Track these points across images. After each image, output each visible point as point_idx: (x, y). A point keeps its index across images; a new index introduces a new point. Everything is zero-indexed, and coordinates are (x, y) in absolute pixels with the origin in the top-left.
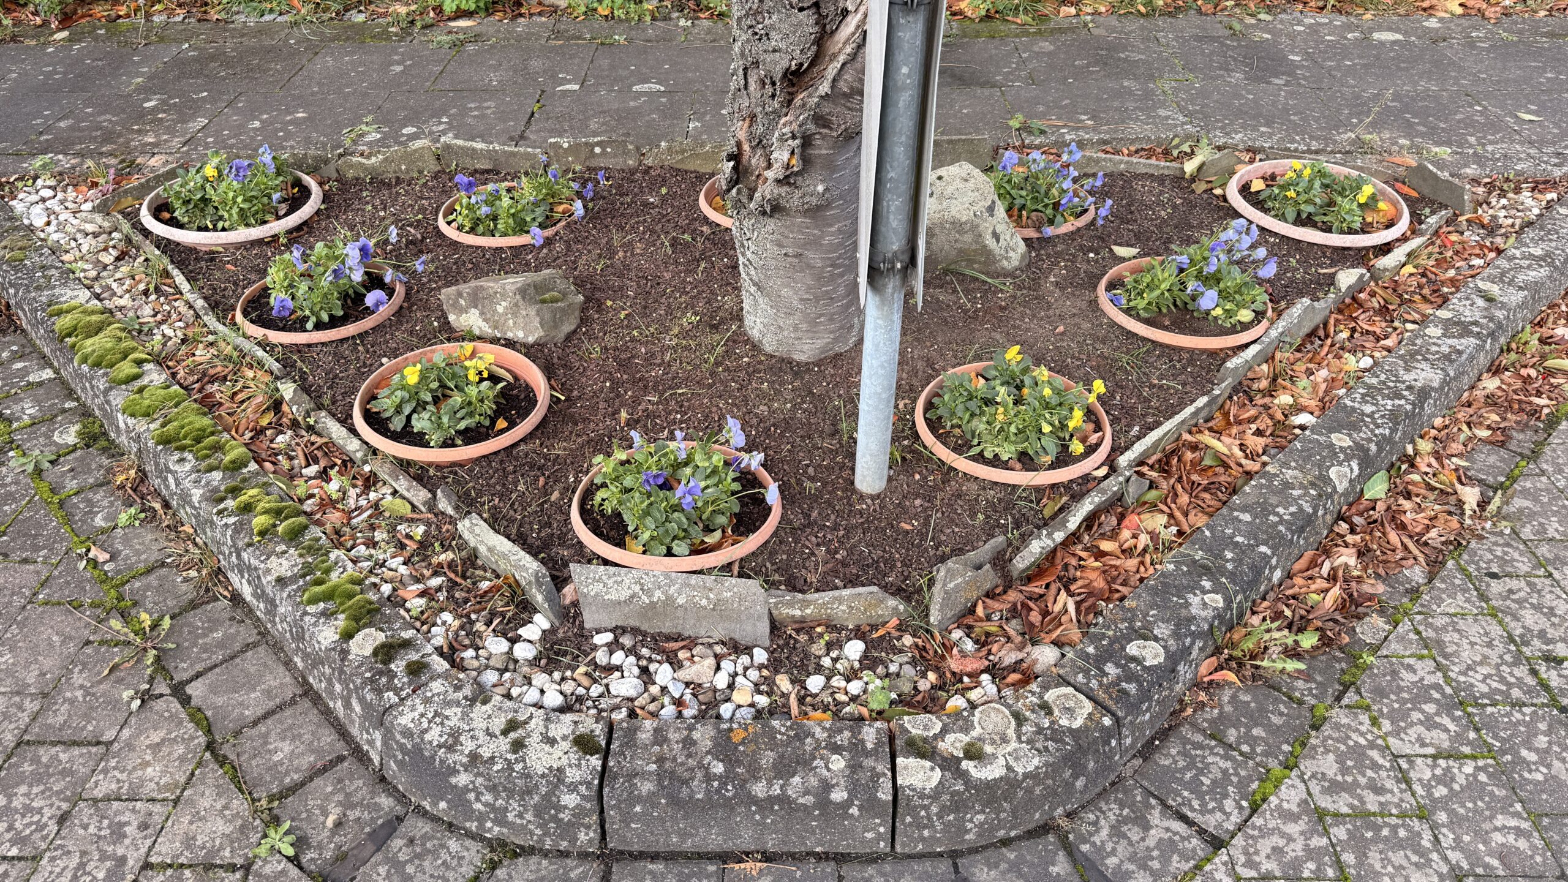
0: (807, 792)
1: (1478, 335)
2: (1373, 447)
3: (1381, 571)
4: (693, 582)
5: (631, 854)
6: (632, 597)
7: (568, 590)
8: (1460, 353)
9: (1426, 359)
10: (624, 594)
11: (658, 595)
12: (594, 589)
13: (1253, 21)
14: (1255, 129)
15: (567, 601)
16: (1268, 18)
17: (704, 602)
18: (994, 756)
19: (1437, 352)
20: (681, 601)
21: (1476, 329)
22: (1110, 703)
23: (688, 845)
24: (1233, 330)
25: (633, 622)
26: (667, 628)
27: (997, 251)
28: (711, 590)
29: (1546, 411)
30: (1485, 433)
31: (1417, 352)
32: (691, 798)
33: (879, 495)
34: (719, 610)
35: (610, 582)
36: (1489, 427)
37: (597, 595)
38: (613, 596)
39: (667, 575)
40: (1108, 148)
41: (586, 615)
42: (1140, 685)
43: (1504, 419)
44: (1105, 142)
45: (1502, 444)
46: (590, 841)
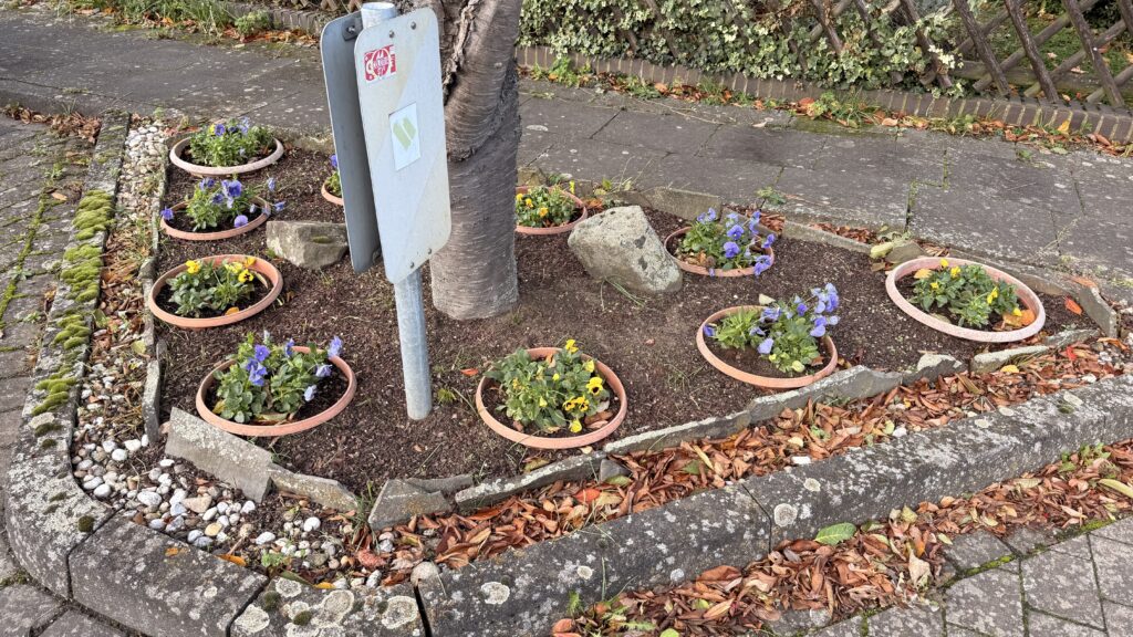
0: (177, 605)
1: (1023, 437)
2: (837, 499)
3: (786, 604)
4: (234, 442)
5: (83, 607)
6: (197, 441)
7: (166, 425)
8: (991, 445)
9: (954, 443)
10: (193, 438)
11: (211, 445)
12: (179, 428)
13: (1048, 152)
14: (968, 232)
15: (164, 432)
16: (1063, 151)
17: (235, 458)
18: (314, 627)
19: (970, 440)
20: (222, 453)
21: (1026, 431)
22: (431, 621)
23: (114, 615)
24: (785, 376)
25: (191, 458)
26: (208, 468)
27: (642, 274)
28: (242, 451)
29: (1073, 521)
30: (992, 523)
31: (950, 436)
32: (113, 581)
33: (417, 423)
34: (242, 468)
35: (189, 427)
36: (999, 519)
37: (179, 433)
38: (186, 437)
39: (222, 432)
40: (827, 224)
41: (168, 445)
42: (467, 615)
43: (1020, 516)
44: (825, 219)
45: (1002, 537)
46: (63, 589)
